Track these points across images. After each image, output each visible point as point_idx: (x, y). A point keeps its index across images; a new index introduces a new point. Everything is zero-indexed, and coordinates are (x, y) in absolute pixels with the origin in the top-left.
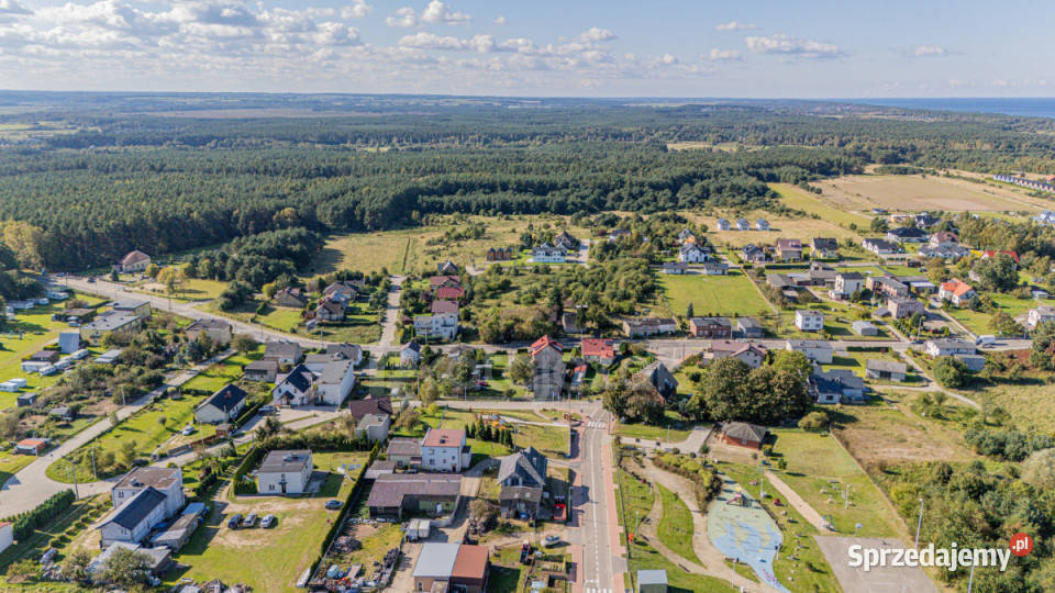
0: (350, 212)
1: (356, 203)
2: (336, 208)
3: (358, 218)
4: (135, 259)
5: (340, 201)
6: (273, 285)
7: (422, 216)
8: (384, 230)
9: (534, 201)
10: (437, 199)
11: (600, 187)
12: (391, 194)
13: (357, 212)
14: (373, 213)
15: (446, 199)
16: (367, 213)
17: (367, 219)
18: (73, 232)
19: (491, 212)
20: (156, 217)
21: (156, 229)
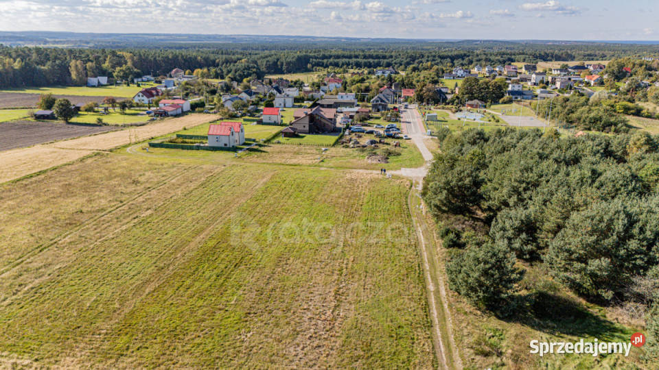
0: (275, 63)
1: (278, 60)
2: (267, 61)
3: (280, 67)
4: (177, 72)
5: (269, 59)
6: (248, 79)
7: (313, 67)
8: (294, 73)
9: (374, 62)
10: (320, 60)
11: (410, 57)
12: (296, 55)
13: (279, 63)
14: (288, 64)
15: (325, 61)
16: (284, 64)
17: (284, 67)
18: (147, 57)
19: (350, 67)
20: (182, 57)
21: (183, 62)
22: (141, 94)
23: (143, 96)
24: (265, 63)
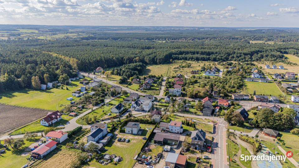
0: (153, 59)
1: (155, 57)
2: (150, 58)
3: (155, 61)
4: (99, 69)
5: (151, 56)
6: (132, 78)
7: (173, 61)
8: (162, 64)
9: (206, 57)
10: (178, 56)
11: (227, 54)
12: (165, 54)
13: (155, 59)
14: (160, 59)
15: (180, 56)
16: (158, 59)
17: (158, 61)
18: (85, 61)
19: (193, 60)
20: (105, 58)
21: (105, 61)
22: (44, 120)
23: (45, 121)
24: (148, 59)
